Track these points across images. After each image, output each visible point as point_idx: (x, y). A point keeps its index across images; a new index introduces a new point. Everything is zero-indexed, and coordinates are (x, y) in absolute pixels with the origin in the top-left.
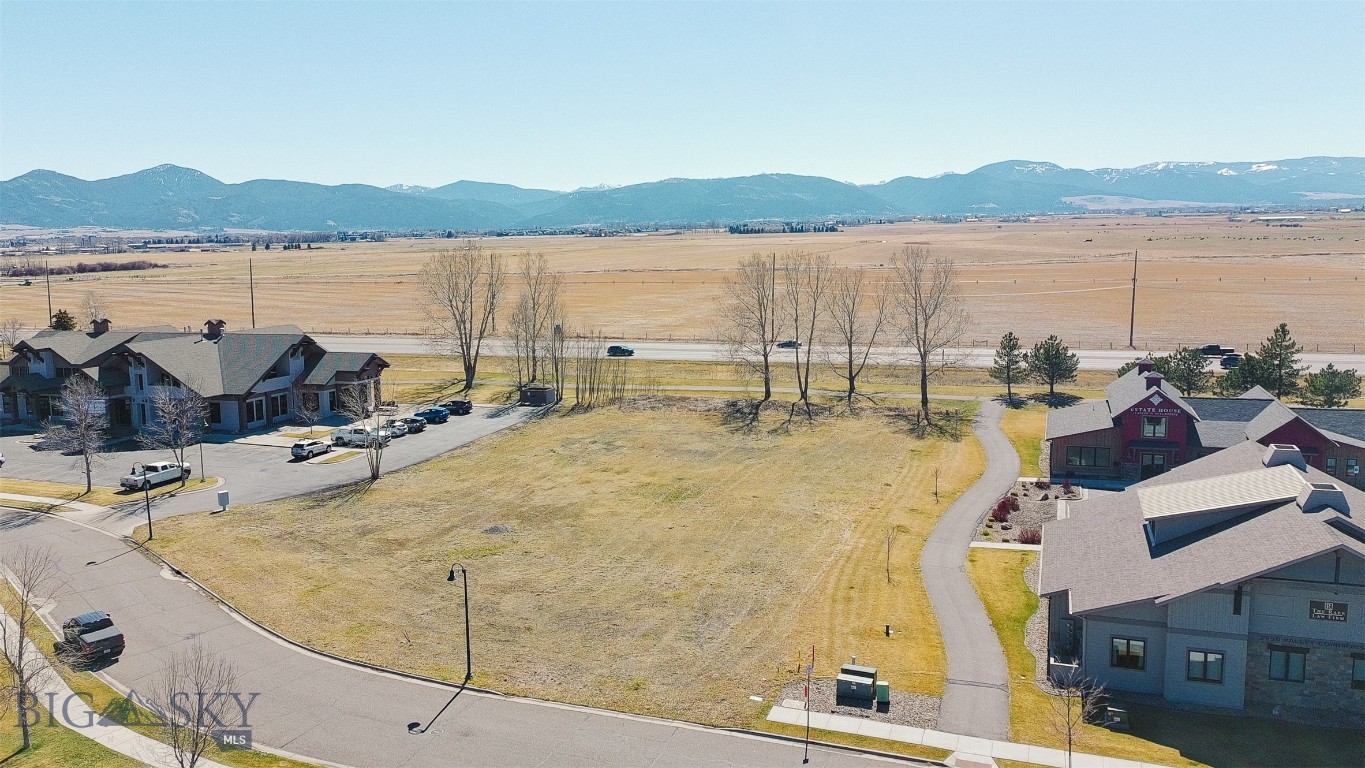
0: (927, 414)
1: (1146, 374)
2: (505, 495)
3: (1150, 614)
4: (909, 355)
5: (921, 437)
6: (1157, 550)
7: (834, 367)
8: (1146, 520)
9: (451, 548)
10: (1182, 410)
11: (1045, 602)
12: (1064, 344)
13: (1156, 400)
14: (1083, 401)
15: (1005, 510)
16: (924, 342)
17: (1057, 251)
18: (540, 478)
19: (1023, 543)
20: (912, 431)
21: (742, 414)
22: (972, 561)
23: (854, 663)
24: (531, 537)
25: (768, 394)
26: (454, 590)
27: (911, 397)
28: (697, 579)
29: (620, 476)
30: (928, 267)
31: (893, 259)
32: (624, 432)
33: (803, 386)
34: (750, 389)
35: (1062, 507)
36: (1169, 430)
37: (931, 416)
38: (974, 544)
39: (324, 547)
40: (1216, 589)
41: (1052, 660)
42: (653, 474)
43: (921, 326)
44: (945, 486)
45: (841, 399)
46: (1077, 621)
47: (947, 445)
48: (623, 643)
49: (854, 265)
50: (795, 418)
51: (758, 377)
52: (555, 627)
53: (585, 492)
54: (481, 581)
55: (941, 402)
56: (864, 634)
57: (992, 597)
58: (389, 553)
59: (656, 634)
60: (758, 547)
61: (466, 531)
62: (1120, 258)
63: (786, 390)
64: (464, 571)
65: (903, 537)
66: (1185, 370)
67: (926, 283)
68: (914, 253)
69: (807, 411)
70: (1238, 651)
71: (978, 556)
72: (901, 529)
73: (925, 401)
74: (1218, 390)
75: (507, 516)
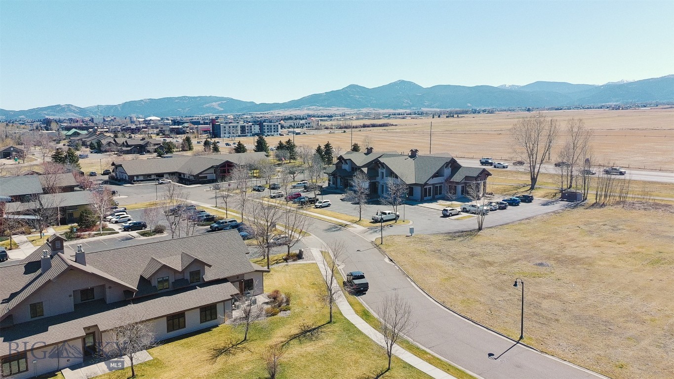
2: (547, 247)
9: (516, 270)
18: (570, 241)
24: (562, 272)
26: (516, 291)
32: (625, 221)
39: (454, 259)
42: (642, 247)
48: (615, 340)
52: (573, 322)
53: (596, 252)
54: (531, 290)
58: (484, 267)
59: (637, 339)
61: (525, 263)
64: (522, 283)
75: (548, 258)
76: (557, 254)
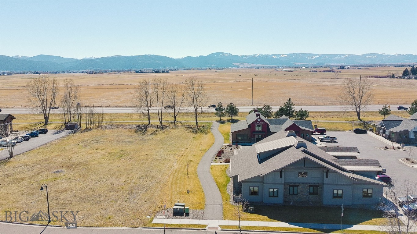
0: (197, 127)
1: (256, 113)
2: (60, 160)
3: (259, 180)
4: (192, 109)
5: (196, 133)
6: (261, 162)
7: (170, 114)
8: (257, 153)
9: (41, 179)
10: (266, 122)
11: (232, 179)
12: (235, 105)
13: (259, 120)
14: (240, 121)
15: (220, 153)
16: (196, 105)
17: (232, 78)
18: (74, 153)
19: (225, 162)
20: (193, 132)
21: (142, 129)
22: (211, 169)
23: (178, 203)
24: (71, 173)
25: (150, 122)
26: (43, 193)
27: (193, 122)
28: (128, 182)
29: (102, 151)
30: (196, 83)
31: (186, 81)
32: (102, 137)
33: (160, 120)
34: (144, 121)
35: (235, 151)
36: (263, 128)
37: (199, 127)
38: (212, 164)
40: (275, 171)
41: (234, 195)
42: (113, 149)
43: (195, 100)
44: (203, 148)
45: (172, 123)
46: (240, 183)
47: (203, 135)
48: (105, 205)
49: (175, 83)
50: (158, 130)
51: (146, 117)
52: (80, 202)
53: (90, 157)
54: (53, 189)
55: (201, 123)
56: (181, 194)
57: (217, 179)
58: (18, 182)
59: (116, 200)
60: (148, 170)
61: (47, 173)
62: (249, 80)
63: (155, 121)
64: (46, 187)
65: (192, 164)
66: (266, 111)
67: (196, 88)
68: (192, 79)
69: (162, 127)
70: (281, 187)
71: (213, 167)
72: (191, 161)
73: (197, 123)
74: (274, 117)
75: (62, 167)
76: (67, 163)
